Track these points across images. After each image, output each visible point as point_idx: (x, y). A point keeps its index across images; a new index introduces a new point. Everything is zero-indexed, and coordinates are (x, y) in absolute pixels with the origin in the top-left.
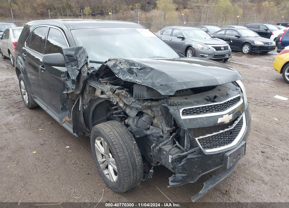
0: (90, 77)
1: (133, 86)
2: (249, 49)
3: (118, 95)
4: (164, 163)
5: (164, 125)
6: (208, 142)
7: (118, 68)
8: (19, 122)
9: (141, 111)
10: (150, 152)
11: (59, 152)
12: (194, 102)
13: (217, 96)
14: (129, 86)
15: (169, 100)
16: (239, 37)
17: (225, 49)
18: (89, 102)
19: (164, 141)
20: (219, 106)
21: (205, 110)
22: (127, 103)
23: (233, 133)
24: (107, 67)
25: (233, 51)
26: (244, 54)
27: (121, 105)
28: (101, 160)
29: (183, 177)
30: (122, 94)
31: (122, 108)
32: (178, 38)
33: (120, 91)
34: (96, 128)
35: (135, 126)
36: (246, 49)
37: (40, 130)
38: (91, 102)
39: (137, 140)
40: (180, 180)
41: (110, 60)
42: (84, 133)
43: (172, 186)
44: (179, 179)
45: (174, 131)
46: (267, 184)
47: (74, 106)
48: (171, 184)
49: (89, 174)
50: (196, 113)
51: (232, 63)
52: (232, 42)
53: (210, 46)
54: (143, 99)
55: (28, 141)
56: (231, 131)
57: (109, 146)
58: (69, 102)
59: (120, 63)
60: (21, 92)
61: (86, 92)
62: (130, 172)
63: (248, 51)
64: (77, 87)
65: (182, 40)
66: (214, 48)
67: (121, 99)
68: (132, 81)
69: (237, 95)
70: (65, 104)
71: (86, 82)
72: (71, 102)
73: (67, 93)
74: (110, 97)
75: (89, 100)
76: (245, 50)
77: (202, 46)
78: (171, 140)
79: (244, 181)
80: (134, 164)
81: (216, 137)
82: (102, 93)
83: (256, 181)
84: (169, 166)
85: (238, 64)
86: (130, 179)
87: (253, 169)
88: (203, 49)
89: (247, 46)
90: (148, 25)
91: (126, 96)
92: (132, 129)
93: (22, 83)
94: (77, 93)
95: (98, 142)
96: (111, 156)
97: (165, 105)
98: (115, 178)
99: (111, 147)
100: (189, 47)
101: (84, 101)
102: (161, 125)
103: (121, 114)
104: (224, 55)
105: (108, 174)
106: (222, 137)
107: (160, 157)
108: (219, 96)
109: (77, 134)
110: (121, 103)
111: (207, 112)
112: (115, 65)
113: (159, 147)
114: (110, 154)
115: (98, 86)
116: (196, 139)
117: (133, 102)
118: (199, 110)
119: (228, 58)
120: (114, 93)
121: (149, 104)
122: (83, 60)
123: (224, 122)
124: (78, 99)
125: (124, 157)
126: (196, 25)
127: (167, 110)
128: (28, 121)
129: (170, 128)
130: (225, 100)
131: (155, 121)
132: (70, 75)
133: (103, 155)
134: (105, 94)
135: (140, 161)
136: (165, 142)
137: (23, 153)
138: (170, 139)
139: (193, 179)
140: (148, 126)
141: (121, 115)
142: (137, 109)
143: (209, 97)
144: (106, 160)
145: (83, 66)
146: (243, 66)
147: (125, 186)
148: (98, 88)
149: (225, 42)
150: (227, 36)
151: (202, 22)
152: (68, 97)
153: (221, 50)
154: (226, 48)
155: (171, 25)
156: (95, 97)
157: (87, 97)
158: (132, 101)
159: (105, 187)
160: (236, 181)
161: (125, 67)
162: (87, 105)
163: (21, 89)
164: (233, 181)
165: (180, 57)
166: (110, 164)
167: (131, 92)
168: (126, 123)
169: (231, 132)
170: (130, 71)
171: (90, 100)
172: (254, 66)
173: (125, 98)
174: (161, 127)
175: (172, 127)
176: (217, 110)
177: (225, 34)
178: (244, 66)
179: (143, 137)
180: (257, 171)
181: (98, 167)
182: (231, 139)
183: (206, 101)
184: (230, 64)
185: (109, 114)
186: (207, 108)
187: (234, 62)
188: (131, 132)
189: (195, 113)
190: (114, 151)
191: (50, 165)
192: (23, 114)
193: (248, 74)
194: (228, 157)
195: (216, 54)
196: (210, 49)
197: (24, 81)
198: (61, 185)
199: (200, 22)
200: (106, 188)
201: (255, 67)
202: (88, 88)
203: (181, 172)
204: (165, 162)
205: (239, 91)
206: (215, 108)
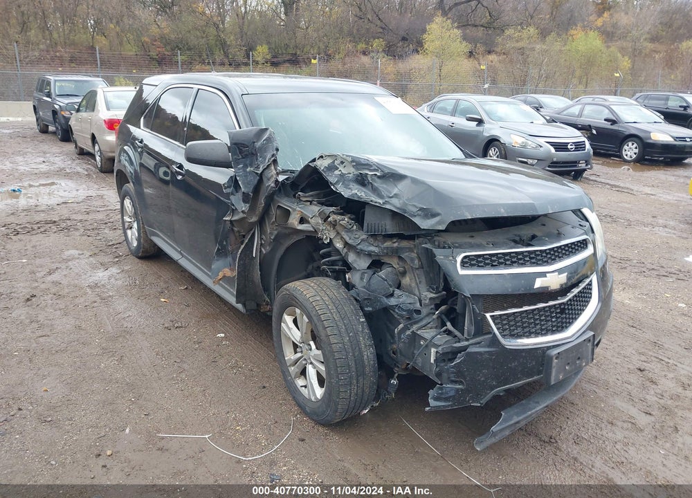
0: (280, 189)
1: (365, 208)
2: (637, 151)
3: (334, 225)
4: (420, 365)
5: (423, 287)
6: (512, 323)
7: (337, 172)
8: (120, 283)
9: (377, 258)
10: (392, 343)
11: (203, 344)
12: (487, 244)
13: (537, 237)
14: (355, 209)
15: (436, 238)
16: (614, 122)
17: (577, 149)
18: (274, 240)
19: (421, 320)
20: (538, 255)
21: (508, 260)
22: (350, 242)
23: (567, 312)
24: (315, 171)
25: (596, 154)
26: (626, 161)
27: (339, 245)
28: (292, 358)
29: (457, 390)
30: (341, 222)
31: (341, 250)
32: (467, 120)
33: (339, 217)
34: (286, 289)
35: (364, 287)
36: (630, 150)
37: (163, 300)
38: (278, 239)
39: (368, 316)
40: (451, 397)
41: (322, 157)
42: (258, 305)
43: (434, 407)
44: (450, 395)
45: (443, 302)
46: (642, 430)
47: (243, 246)
48: (432, 403)
49: (264, 387)
50: (490, 266)
51: (592, 180)
52: (594, 132)
53: (542, 141)
54: (383, 233)
55: (139, 320)
56: (562, 307)
57: (311, 323)
58: (232, 238)
59: (342, 163)
60: (123, 222)
61: (270, 219)
62: (350, 377)
63: (634, 156)
64: (252, 209)
65: (477, 125)
66: (551, 145)
67: (338, 233)
68: (362, 200)
69: (580, 236)
70: (225, 243)
71: (270, 199)
72: (236, 239)
73: (231, 221)
74: (318, 228)
75: (274, 234)
76: (629, 153)
77: (523, 140)
78: (437, 318)
79: (592, 421)
80: (359, 361)
81: (529, 316)
82: (303, 220)
83: (620, 424)
84: (430, 370)
85: (608, 184)
86: (351, 393)
87: (614, 400)
88: (524, 147)
89: (633, 144)
90: (400, 89)
91: (350, 227)
92: (358, 295)
93: (127, 202)
94: (252, 220)
95: (288, 319)
96: (313, 347)
97: (428, 246)
98: (319, 392)
99: (315, 325)
100: (492, 142)
101: (264, 237)
102: (417, 290)
103: (337, 265)
104: (576, 162)
105: (305, 387)
106: (543, 318)
107: (413, 353)
108: (542, 236)
109: (244, 305)
110: (339, 242)
111: (512, 264)
112: (332, 168)
113: (411, 331)
114: (312, 343)
115: (294, 206)
116: (488, 315)
117: (363, 240)
118: (496, 260)
119: (585, 170)
120: (325, 220)
121: (396, 245)
122: (269, 156)
123: (547, 288)
124: (252, 232)
125: (340, 345)
126: (513, 93)
127: (430, 256)
128: (137, 282)
129: (435, 294)
130: (553, 243)
131: (406, 281)
132: (240, 183)
133: (295, 346)
134: (308, 222)
135: (371, 357)
136: (424, 322)
137: (130, 342)
138: (435, 317)
139: (477, 397)
140: (391, 289)
141: (337, 267)
142: (369, 254)
143: (519, 236)
144: (302, 357)
145: (268, 166)
146: (620, 190)
147: (340, 407)
148: (294, 210)
149: (578, 133)
150: (585, 120)
151: (528, 87)
152: (232, 229)
153: (567, 150)
154: (579, 146)
155: (454, 91)
156: (286, 228)
157: (271, 230)
158: (362, 238)
159: (298, 413)
160: (575, 421)
161: (350, 171)
162: (269, 245)
163: (123, 216)
164: (567, 420)
165: (466, 157)
166: (311, 363)
167: (359, 220)
168: (348, 281)
169: (562, 309)
170: (362, 181)
171: (277, 236)
172: (648, 190)
173: (347, 232)
174: (417, 293)
175: (440, 292)
176: (534, 263)
177: (580, 115)
178: (622, 188)
179: (379, 310)
180: (623, 405)
181: (285, 373)
182: (562, 323)
183: (513, 244)
184: (588, 184)
185: (310, 267)
186: (514, 257)
187: (598, 179)
188: (356, 300)
189: (488, 264)
190: (322, 333)
191: (185, 366)
192: (126, 268)
193: (630, 206)
194: (554, 358)
195: (555, 160)
196: (541, 147)
197: (133, 199)
198: (207, 405)
199: (524, 85)
200: (298, 416)
201: (649, 192)
202: (273, 211)
203: (453, 379)
204: (422, 363)
205: (585, 229)
206: (531, 258)
